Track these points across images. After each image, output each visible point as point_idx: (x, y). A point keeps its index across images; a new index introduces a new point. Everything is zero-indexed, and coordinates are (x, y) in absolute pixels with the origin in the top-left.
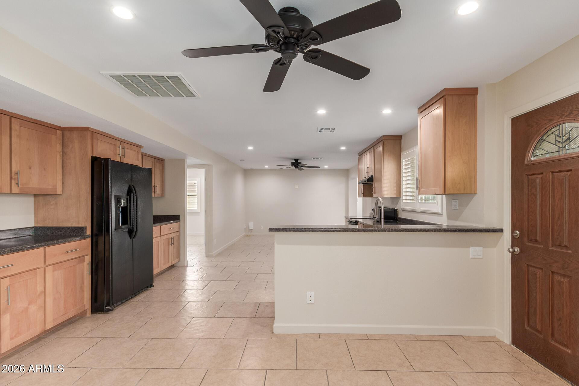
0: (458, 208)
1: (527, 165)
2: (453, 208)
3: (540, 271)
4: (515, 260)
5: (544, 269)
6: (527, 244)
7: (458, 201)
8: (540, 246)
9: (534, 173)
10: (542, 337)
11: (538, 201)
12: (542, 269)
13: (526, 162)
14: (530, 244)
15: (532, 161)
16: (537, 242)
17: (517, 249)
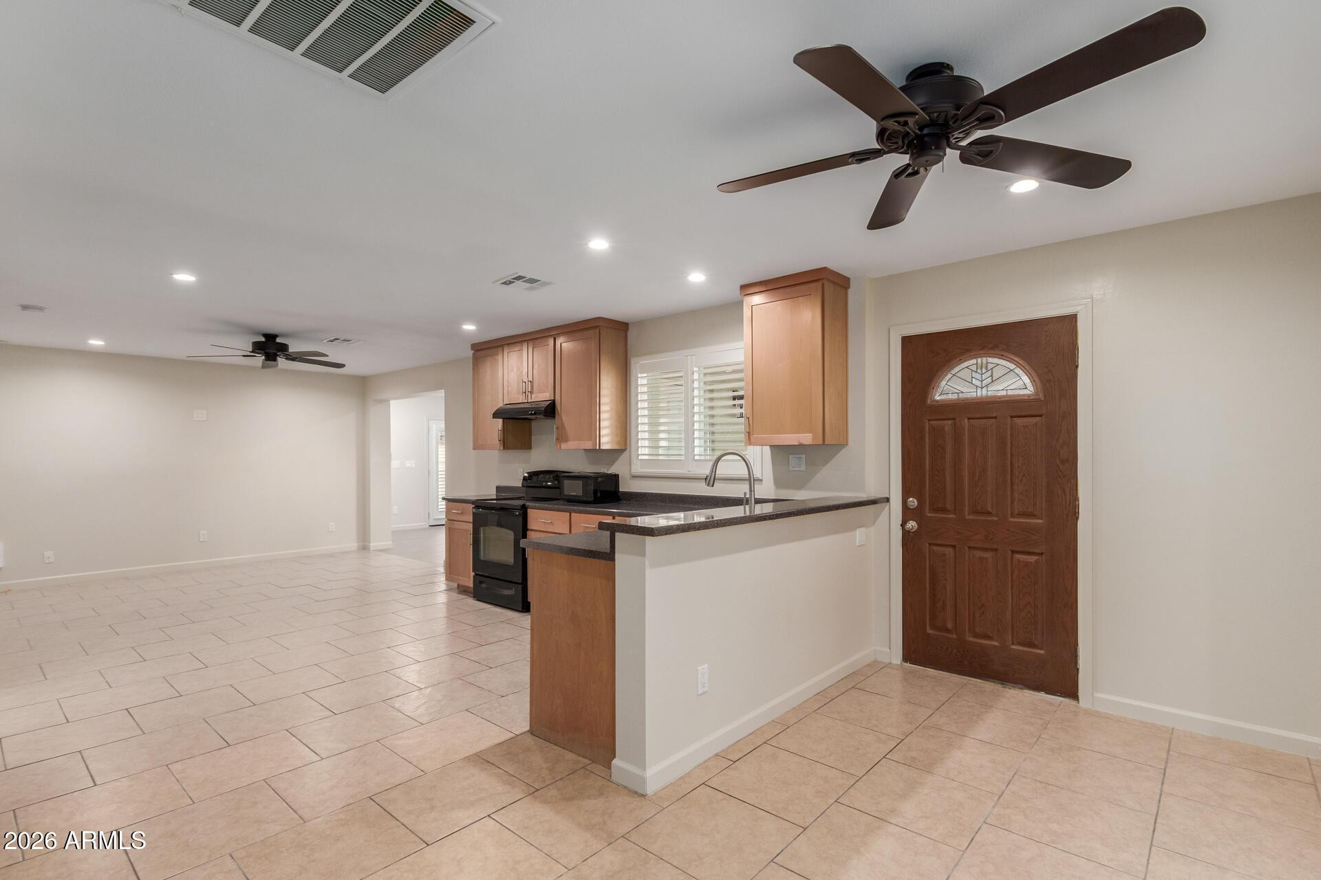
0: (803, 468)
1: (931, 406)
2: (791, 469)
3: (951, 549)
4: (908, 540)
5: (957, 546)
6: (928, 515)
7: (804, 456)
8: (951, 516)
9: (941, 417)
10: (955, 636)
11: (948, 457)
12: (954, 547)
13: (929, 402)
14: (934, 515)
15: (937, 401)
16: (944, 510)
17: (912, 525)
